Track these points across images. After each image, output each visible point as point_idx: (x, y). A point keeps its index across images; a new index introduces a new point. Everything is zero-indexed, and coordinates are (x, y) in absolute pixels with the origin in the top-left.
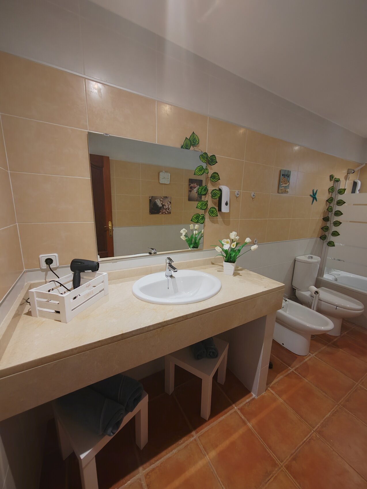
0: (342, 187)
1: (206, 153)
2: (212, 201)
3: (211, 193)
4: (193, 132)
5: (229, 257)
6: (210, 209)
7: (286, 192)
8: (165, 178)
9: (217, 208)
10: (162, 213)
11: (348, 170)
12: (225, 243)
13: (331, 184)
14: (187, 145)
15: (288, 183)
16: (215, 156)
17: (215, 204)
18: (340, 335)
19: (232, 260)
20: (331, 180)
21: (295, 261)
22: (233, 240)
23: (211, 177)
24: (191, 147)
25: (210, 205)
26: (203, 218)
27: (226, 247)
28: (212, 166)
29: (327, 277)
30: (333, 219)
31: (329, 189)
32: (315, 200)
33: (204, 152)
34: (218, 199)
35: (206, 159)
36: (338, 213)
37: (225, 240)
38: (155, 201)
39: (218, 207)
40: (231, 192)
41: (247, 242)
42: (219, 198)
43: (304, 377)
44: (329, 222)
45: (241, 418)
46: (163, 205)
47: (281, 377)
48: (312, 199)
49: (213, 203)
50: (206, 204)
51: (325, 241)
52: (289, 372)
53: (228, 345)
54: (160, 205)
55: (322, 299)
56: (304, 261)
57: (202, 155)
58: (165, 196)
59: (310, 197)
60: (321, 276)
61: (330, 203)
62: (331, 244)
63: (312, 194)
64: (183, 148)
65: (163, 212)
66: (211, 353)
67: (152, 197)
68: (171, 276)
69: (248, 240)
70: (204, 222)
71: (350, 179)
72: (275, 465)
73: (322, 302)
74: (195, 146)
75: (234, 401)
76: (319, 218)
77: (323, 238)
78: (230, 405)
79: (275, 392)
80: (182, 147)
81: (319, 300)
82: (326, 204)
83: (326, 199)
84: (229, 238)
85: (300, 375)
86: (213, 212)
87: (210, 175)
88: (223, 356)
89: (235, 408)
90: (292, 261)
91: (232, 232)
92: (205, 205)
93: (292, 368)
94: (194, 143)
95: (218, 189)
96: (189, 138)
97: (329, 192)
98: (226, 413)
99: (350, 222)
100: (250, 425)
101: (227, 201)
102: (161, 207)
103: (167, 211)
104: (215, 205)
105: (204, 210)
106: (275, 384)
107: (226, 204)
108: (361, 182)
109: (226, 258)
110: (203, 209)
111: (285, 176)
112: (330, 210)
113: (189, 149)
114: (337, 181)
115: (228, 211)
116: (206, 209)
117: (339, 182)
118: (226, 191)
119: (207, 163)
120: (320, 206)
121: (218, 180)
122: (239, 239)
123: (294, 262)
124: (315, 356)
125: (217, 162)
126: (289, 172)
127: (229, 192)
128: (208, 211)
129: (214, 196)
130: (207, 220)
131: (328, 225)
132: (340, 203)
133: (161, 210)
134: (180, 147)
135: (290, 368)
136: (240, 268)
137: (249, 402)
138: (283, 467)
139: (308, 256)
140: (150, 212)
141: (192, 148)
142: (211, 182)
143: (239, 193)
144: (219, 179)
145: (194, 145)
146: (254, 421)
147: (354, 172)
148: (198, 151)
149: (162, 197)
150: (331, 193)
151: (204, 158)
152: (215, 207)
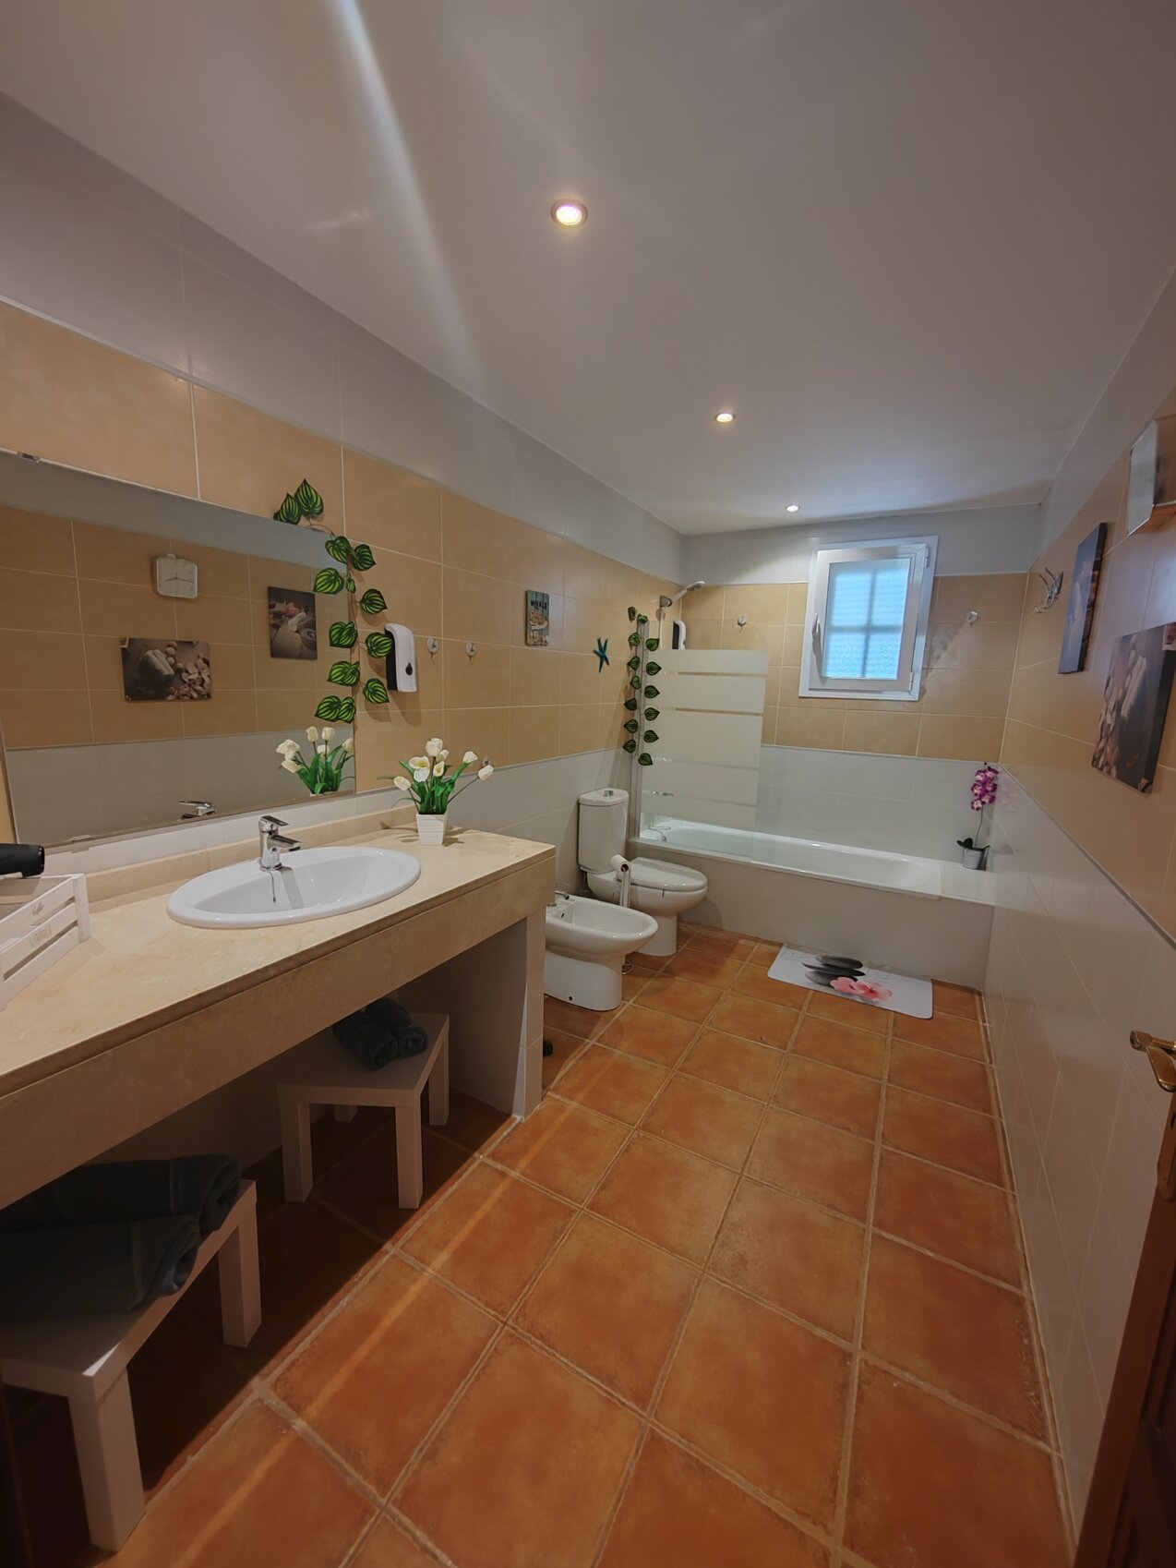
0: (652, 635)
1: (343, 539)
2: (371, 664)
3: (366, 642)
4: (305, 481)
5: (429, 800)
6: (368, 683)
7: (543, 643)
8: (179, 579)
9: (385, 681)
10: (178, 698)
11: (662, 598)
12: (418, 767)
13: (632, 627)
14: (290, 514)
15: (546, 623)
16: (368, 547)
17: (378, 670)
18: (675, 951)
19: (437, 808)
20: (631, 619)
21: (578, 804)
22: (435, 758)
23: (363, 601)
24: (303, 518)
25: (366, 673)
26: (351, 707)
27: (422, 776)
28: (362, 572)
29: (647, 836)
30: (645, 705)
31: (630, 637)
32: (604, 663)
33: (338, 534)
34: (385, 658)
35: (345, 554)
36: (652, 692)
37: (418, 759)
38: (147, 657)
39: (387, 678)
40: (416, 640)
41: (469, 761)
42: (387, 656)
43: (615, 1048)
44: (636, 711)
45: (496, 1170)
46: (178, 671)
47: (573, 1063)
48: (598, 659)
49: (371, 667)
50: (356, 672)
51: (634, 753)
52: (586, 1049)
53: (448, 1019)
54: (168, 671)
55: (638, 883)
56: (597, 802)
57: (333, 543)
58: (182, 640)
59: (594, 655)
60: (634, 836)
61: (635, 669)
62: (646, 760)
63: (598, 650)
64: (281, 520)
65: (182, 692)
66: (410, 1043)
67: (130, 640)
68: (279, 867)
69: (469, 757)
70: (353, 719)
71: (666, 619)
72: (571, 1212)
73: (639, 888)
74: (313, 518)
75: (476, 1147)
76: (617, 702)
77: (630, 746)
78: (468, 1156)
79: (562, 1095)
80: (276, 516)
81: (632, 884)
82: (629, 672)
83: (628, 660)
84: (427, 755)
85: (607, 1047)
86: (374, 692)
87: (359, 596)
88: (439, 1045)
89: (480, 1157)
90: (573, 806)
91: (430, 740)
92: (353, 673)
93: (591, 1039)
94: (309, 508)
95: (383, 632)
96: (293, 495)
97: (631, 645)
98: (460, 1177)
99: (678, 709)
100: (514, 1174)
101: (409, 664)
102: (169, 678)
103: (195, 690)
104: (378, 673)
105: (352, 685)
106: (560, 1081)
107: (409, 670)
108: (686, 625)
109: (420, 803)
110: (348, 685)
111: (537, 604)
112: (635, 683)
113: (296, 523)
114: (643, 621)
115: (415, 690)
116: (356, 682)
117: (646, 624)
118: (403, 636)
119: (350, 565)
120: (616, 675)
121: (382, 609)
122: (448, 756)
123: (576, 808)
124: (634, 1002)
125: (374, 563)
126: (546, 596)
127: (412, 641)
128: (361, 690)
129: (374, 651)
130: (361, 711)
131: (637, 718)
132: (653, 669)
133: (172, 688)
134: (271, 516)
135: (587, 1040)
136: (455, 829)
137: (509, 1135)
138: (585, 1208)
139: (603, 791)
140: (126, 694)
141: (303, 520)
142: (363, 616)
143: (436, 644)
144: (385, 607)
145: (309, 515)
146: (523, 1163)
147: (671, 604)
148: (322, 531)
149: (171, 642)
150: (634, 648)
151: (339, 550)
152: (380, 679)
